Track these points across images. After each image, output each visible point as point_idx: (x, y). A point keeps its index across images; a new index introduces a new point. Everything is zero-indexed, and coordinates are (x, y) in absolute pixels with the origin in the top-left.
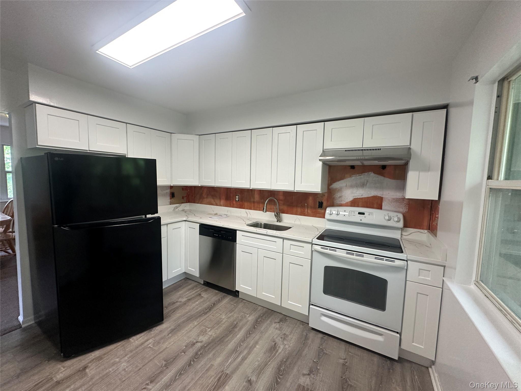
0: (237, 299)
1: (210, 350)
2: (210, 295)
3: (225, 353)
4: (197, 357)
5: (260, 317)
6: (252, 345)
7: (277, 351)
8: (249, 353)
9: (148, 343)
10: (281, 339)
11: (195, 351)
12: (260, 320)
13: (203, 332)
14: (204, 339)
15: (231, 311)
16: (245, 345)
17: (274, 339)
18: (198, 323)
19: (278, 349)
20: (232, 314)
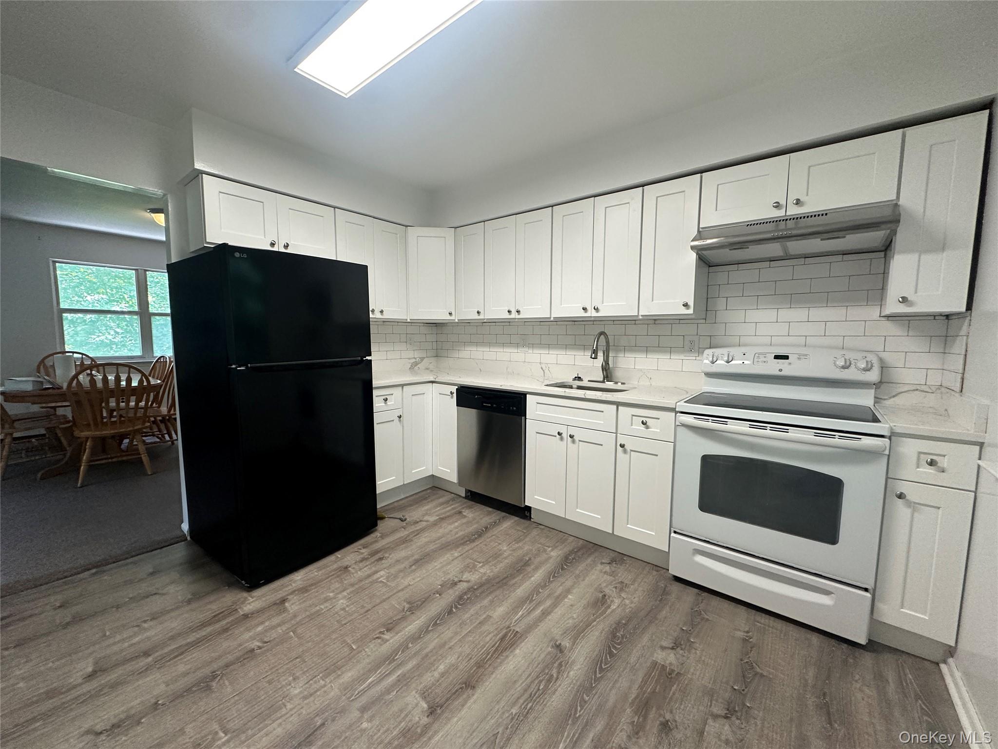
0: (527, 523)
1: (484, 594)
2: (477, 514)
3: (510, 601)
4: (462, 601)
5: (571, 552)
6: (560, 595)
7: (609, 607)
8: (555, 605)
9: (378, 575)
10: (614, 590)
11: (457, 593)
12: (573, 557)
13: (470, 568)
14: (474, 577)
15: (518, 540)
16: (547, 592)
17: (601, 588)
18: (460, 554)
19: (609, 603)
20: (520, 544)
